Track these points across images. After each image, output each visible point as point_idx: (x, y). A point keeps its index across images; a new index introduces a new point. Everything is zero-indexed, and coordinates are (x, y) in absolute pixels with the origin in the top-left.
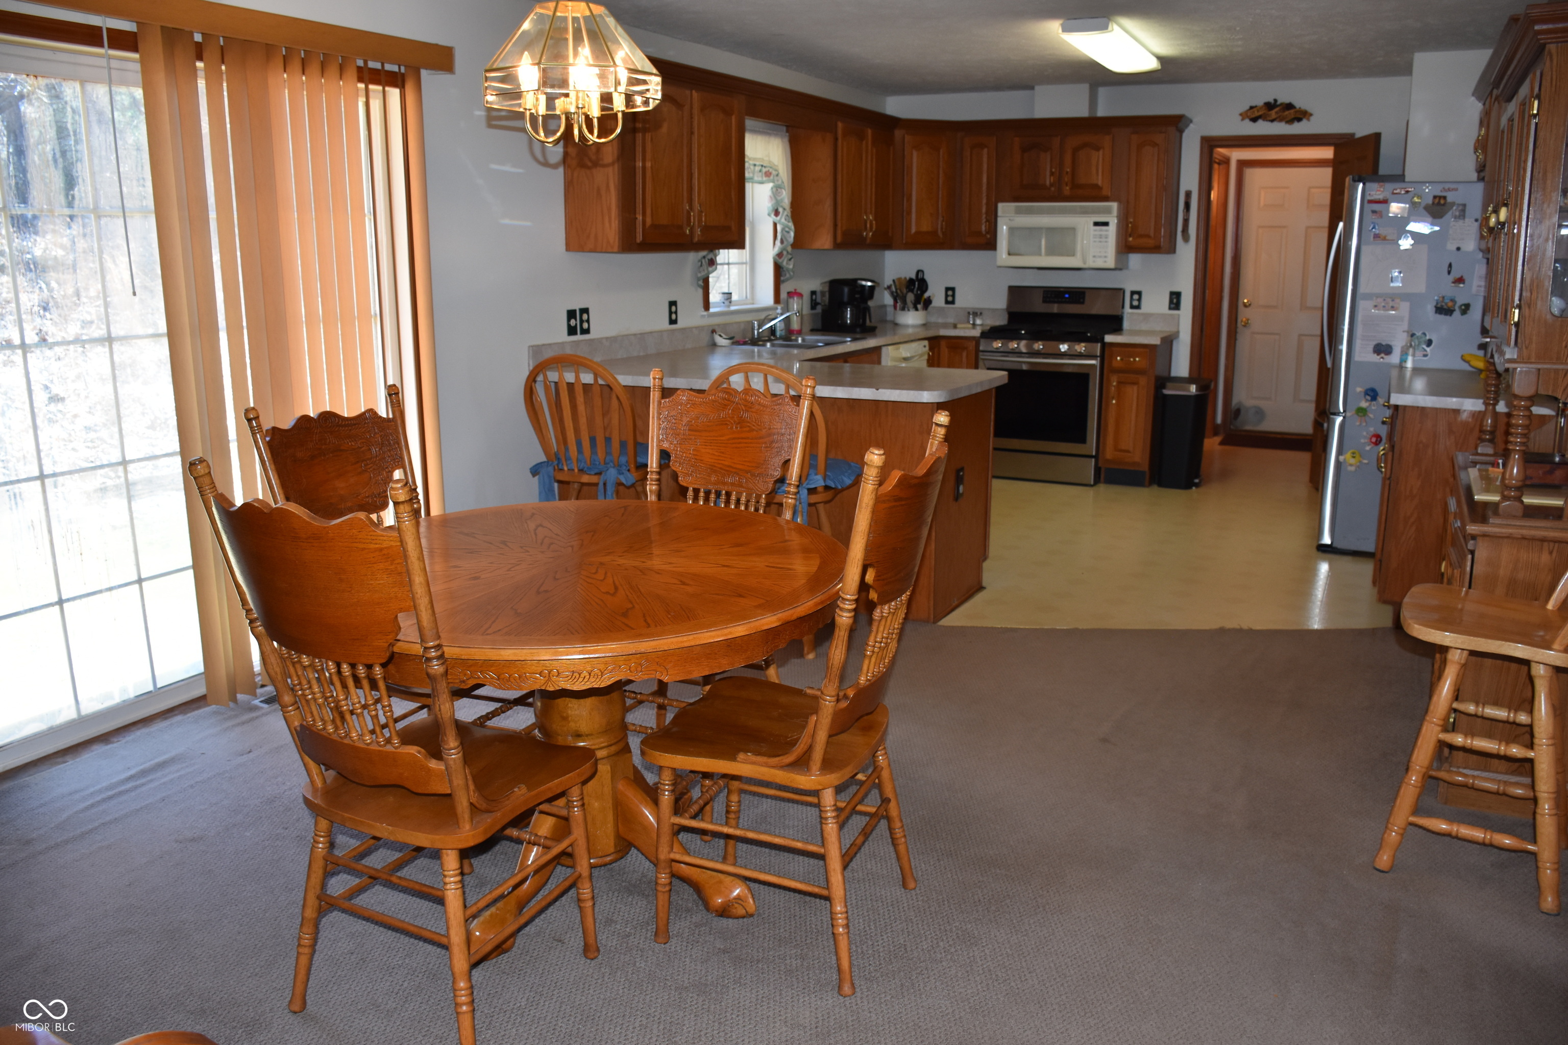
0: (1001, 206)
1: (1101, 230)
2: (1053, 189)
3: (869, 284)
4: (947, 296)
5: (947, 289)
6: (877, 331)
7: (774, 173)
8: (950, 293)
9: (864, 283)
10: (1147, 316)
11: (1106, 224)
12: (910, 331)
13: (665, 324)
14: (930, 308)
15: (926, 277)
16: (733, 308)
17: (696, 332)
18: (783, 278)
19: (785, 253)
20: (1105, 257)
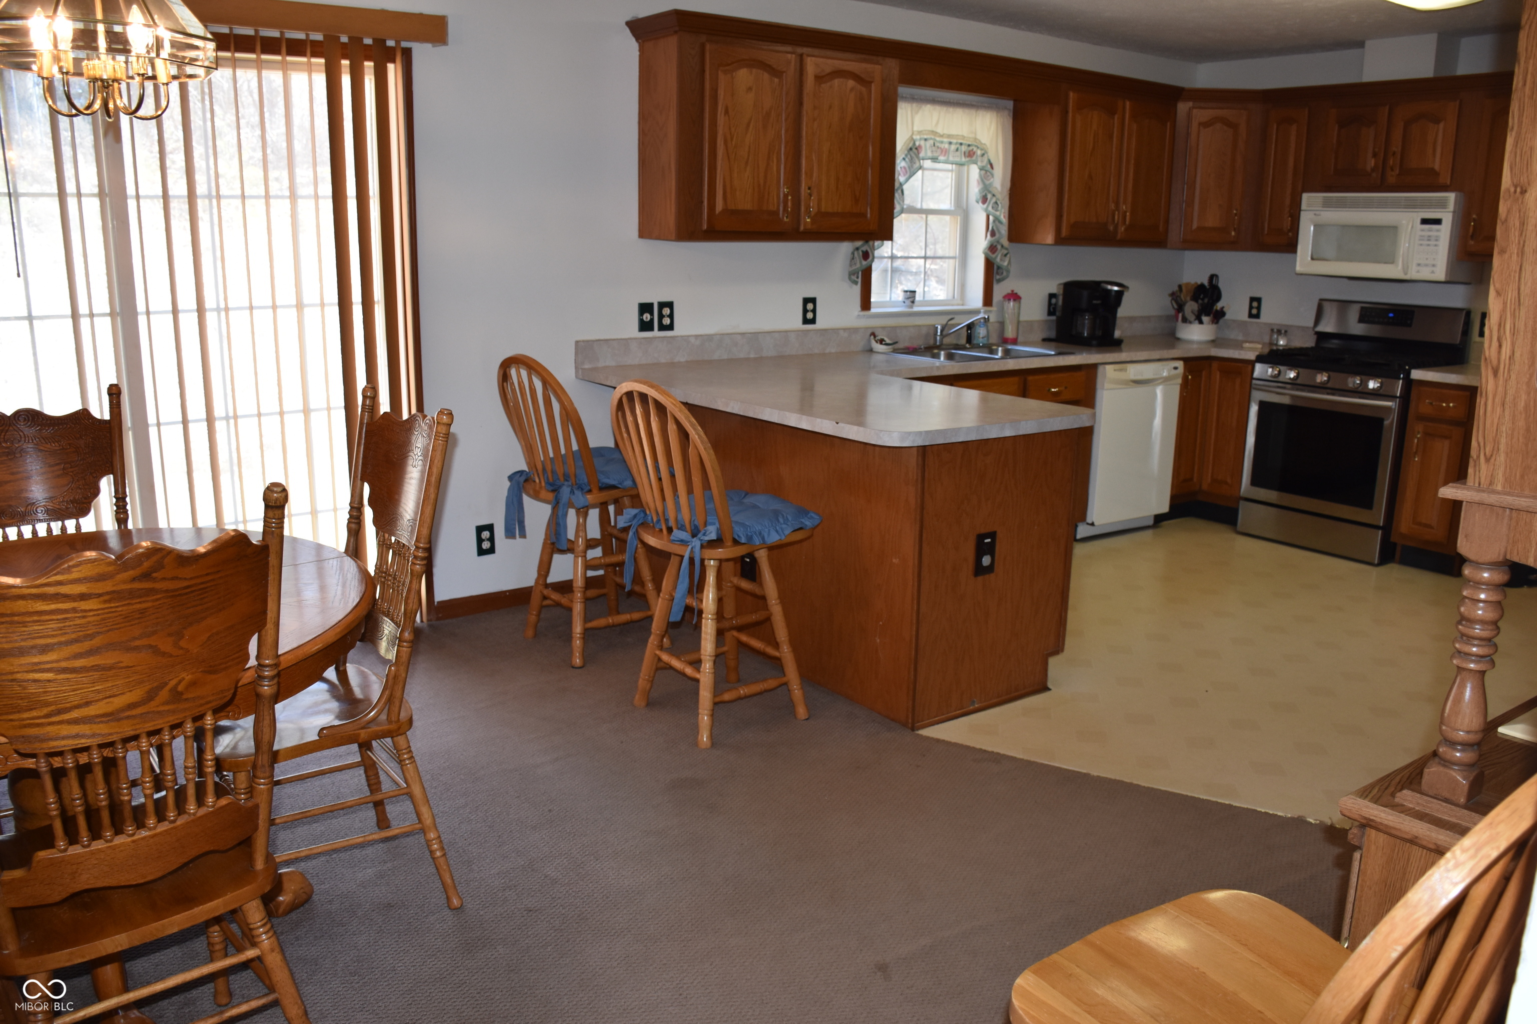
0: (1305, 196)
1: (1430, 230)
2: (1374, 175)
3: (1116, 288)
4: (1251, 308)
5: (1252, 299)
7: (979, 152)
8: (1255, 304)
9: (1109, 287)
11: (1438, 222)
12: (1195, 346)
13: (796, 322)
14: (1221, 321)
15: (1221, 285)
16: (918, 309)
17: (846, 334)
18: (998, 277)
19: (999, 247)
20: (1434, 266)
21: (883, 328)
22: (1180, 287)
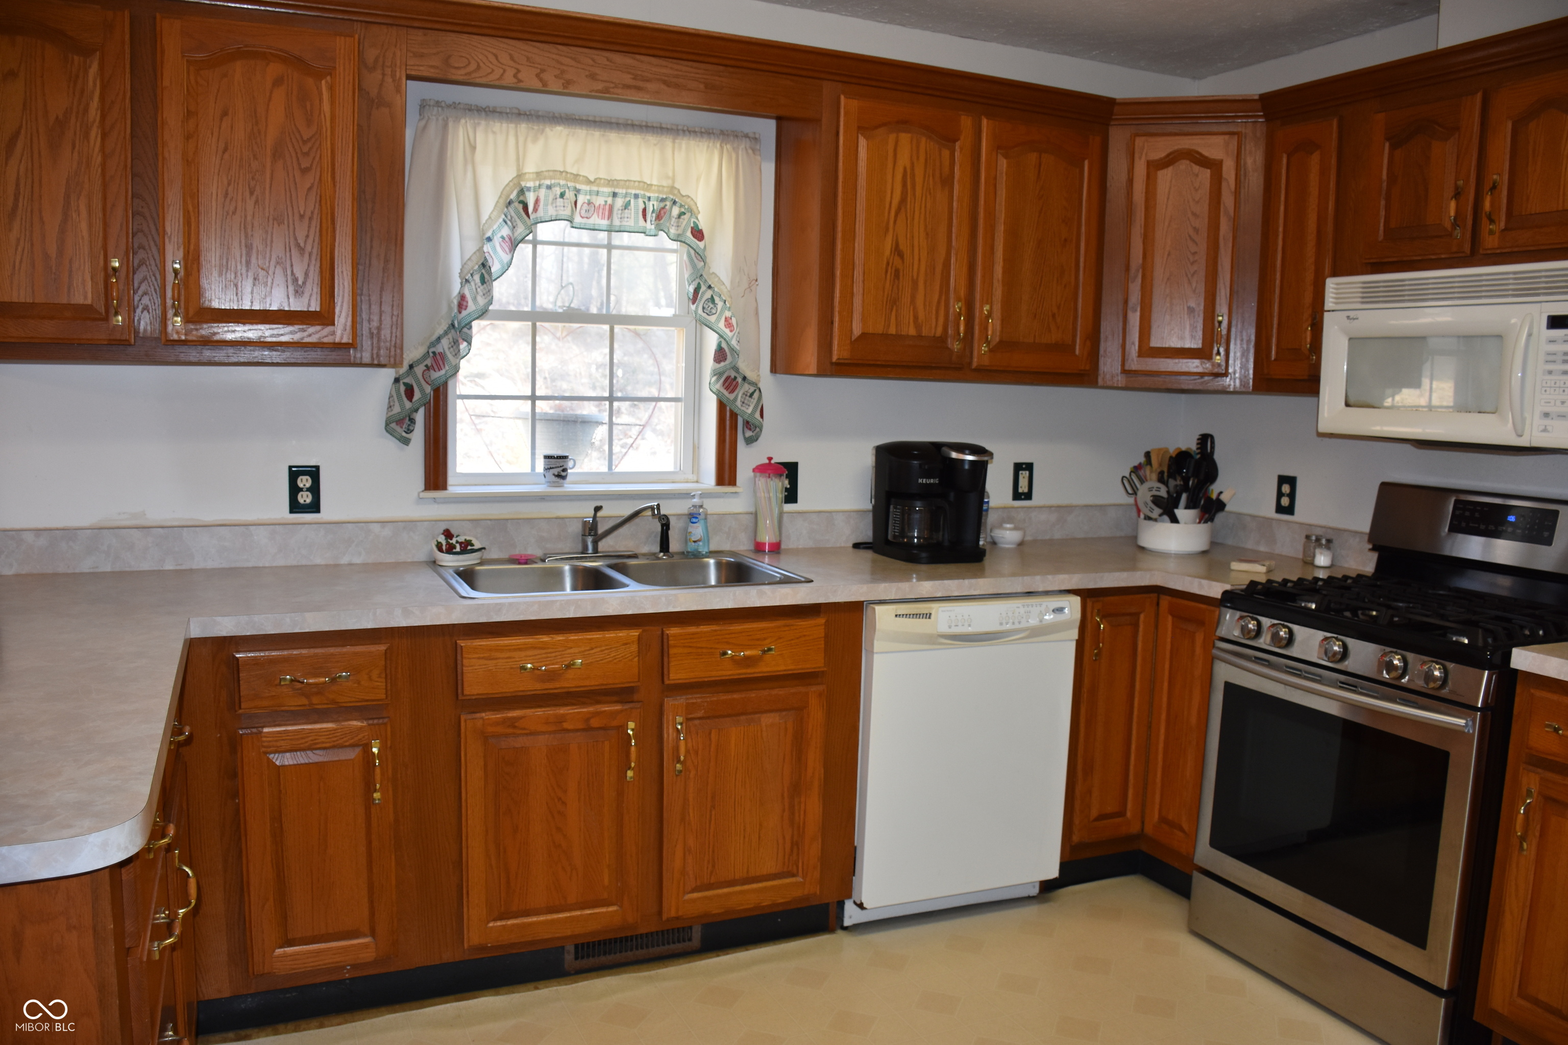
0: (1333, 286)
1: (1565, 341)
2: (1458, 233)
3: (970, 458)
4: (1280, 494)
5: (1282, 480)
6: (990, 561)
7: (676, 211)
8: (1286, 488)
9: (954, 454)
15: (1219, 456)
16: (569, 487)
17: (387, 531)
18: (749, 434)
19: (739, 380)
21: (475, 521)
22: (1148, 455)
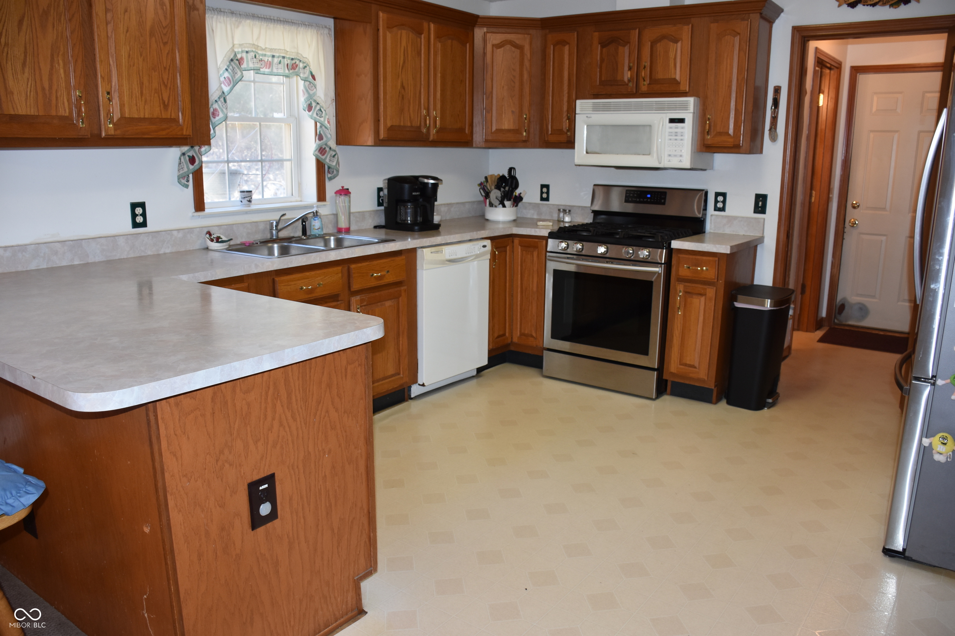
0: (580, 103)
1: (677, 128)
2: (630, 84)
3: (432, 181)
4: (542, 193)
5: (543, 186)
6: (441, 229)
7: (301, 65)
8: (545, 190)
9: (426, 181)
10: (732, 219)
11: (682, 121)
12: (501, 226)
14: (520, 204)
15: (518, 175)
16: (253, 207)
17: (180, 235)
18: (330, 175)
19: (327, 149)
20: (681, 156)
21: (219, 226)
22: (486, 178)
